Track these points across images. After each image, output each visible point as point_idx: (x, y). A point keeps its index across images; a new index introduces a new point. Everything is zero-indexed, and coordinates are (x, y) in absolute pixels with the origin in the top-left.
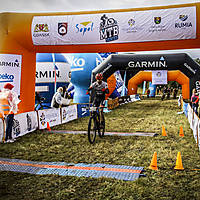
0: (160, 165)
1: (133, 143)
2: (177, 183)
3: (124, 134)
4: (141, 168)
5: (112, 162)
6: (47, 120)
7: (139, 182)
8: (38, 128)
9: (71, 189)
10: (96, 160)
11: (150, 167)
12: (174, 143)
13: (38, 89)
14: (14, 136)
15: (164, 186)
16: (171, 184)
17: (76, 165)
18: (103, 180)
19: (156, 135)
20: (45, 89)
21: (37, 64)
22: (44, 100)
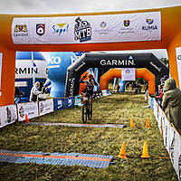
0: (128, 154)
1: (104, 134)
2: (143, 170)
4: (111, 157)
5: (85, 151)
7: (109, 170)
8: (17, 121)
9: (47, 177)
10: (70, 150)
11: (119, 156)
12: (141, 134)
13: (17, 84)
15: (132, 173)
16: (138, 171)
17: (52, 155)
18: (76, 168)
19: (125, 127)
20: (24, 84)
21: (17, 61)
22: (23, 95)
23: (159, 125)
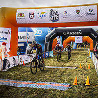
0: (78, 83)
1: (65, 72)
2: (86, 92)
3: (61, 67)
4: (69, 84)
5: (55, 81)
7: (68, 91)
8: (19, 64)
9: (34, 94)
10: (47, 80)
11: (73, 84)
12: (85, 72)
13: (19, 45)
14: (7, 68)
15: (80, 93)
16: (83, 92)
17: (37, 83)
18: (50, 90)
20: (23, 45)
21: (19, 32)
23: (96, 68)
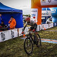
6: (44, 27)
8: (42, 29)
17: (53, 40)
21: (42, 11)
